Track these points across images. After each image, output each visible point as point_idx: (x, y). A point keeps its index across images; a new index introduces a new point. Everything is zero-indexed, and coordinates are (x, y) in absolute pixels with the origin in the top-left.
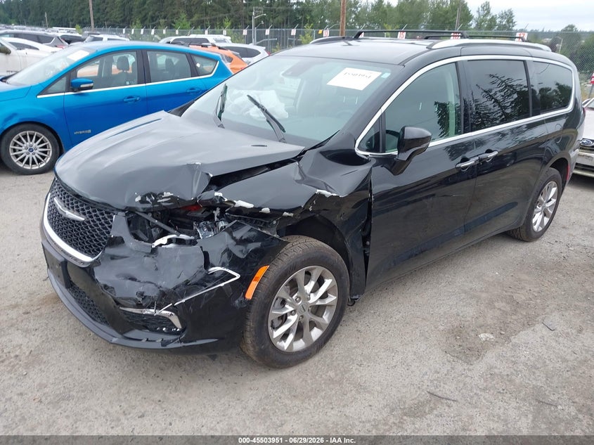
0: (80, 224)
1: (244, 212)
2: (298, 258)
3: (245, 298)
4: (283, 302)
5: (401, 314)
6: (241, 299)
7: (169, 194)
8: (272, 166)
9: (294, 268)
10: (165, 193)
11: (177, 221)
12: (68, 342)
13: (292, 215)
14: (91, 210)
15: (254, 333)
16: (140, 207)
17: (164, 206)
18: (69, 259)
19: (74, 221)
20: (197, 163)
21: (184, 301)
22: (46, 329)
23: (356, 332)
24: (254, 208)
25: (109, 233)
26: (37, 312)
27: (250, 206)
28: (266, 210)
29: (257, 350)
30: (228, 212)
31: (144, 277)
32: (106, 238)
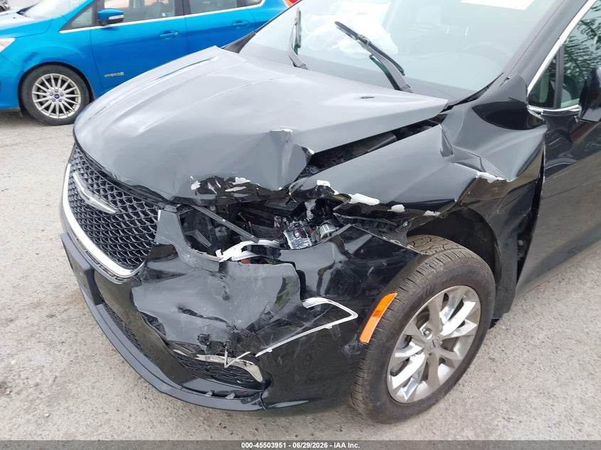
0: (109, 218)
1: (363, 211)
2: (437, 278)
3: (359, 341)
4: (408, 339)
5: (544, 333)
6: (354, 343)
7: (243, 180)
8: (400, 134)
9: (430, 293)
10: (237, 178)
11: (251, 214)
12: (102, 364)
13: (437, 214)
14: (124, 197)
15: (368, 388)
16: (199, 197)
17: (236, 199)
18: (96, 267)
19: (101, 212)
20: (286, 130)
21: (269, 350)
22: (75, 342)
23: (489, 362)
24: (380, 204)
25: (153, 236)
26: (64, 316)
27: (373, 202)
28: (399, 208)
29: (370, 407)
30: (336, 211)
31: (206, 309)
32: (149, 244)
